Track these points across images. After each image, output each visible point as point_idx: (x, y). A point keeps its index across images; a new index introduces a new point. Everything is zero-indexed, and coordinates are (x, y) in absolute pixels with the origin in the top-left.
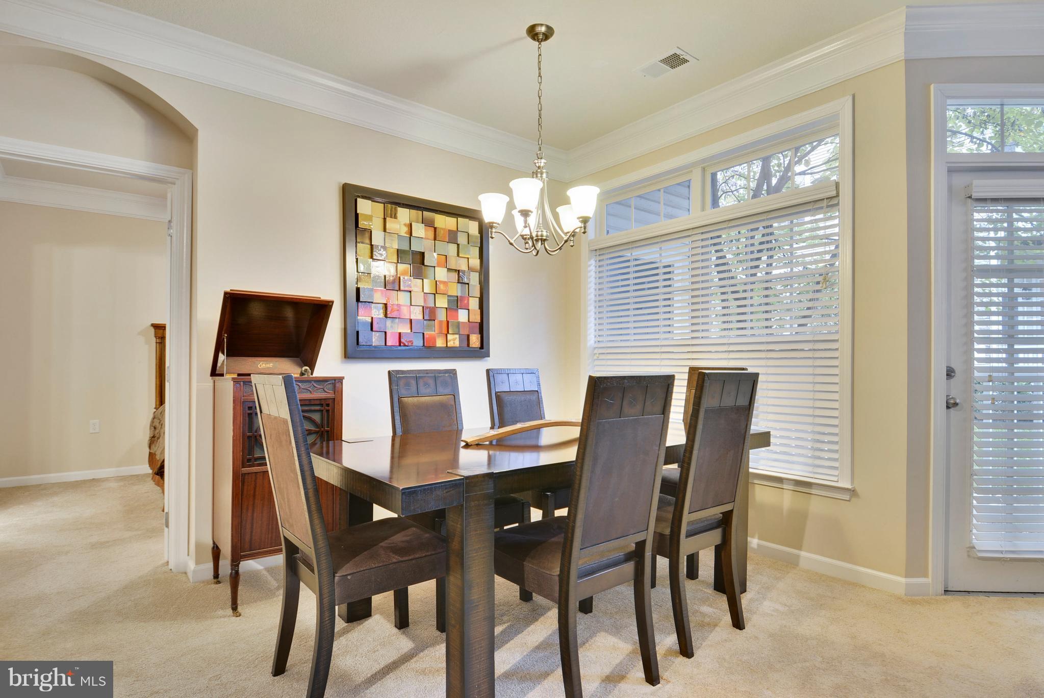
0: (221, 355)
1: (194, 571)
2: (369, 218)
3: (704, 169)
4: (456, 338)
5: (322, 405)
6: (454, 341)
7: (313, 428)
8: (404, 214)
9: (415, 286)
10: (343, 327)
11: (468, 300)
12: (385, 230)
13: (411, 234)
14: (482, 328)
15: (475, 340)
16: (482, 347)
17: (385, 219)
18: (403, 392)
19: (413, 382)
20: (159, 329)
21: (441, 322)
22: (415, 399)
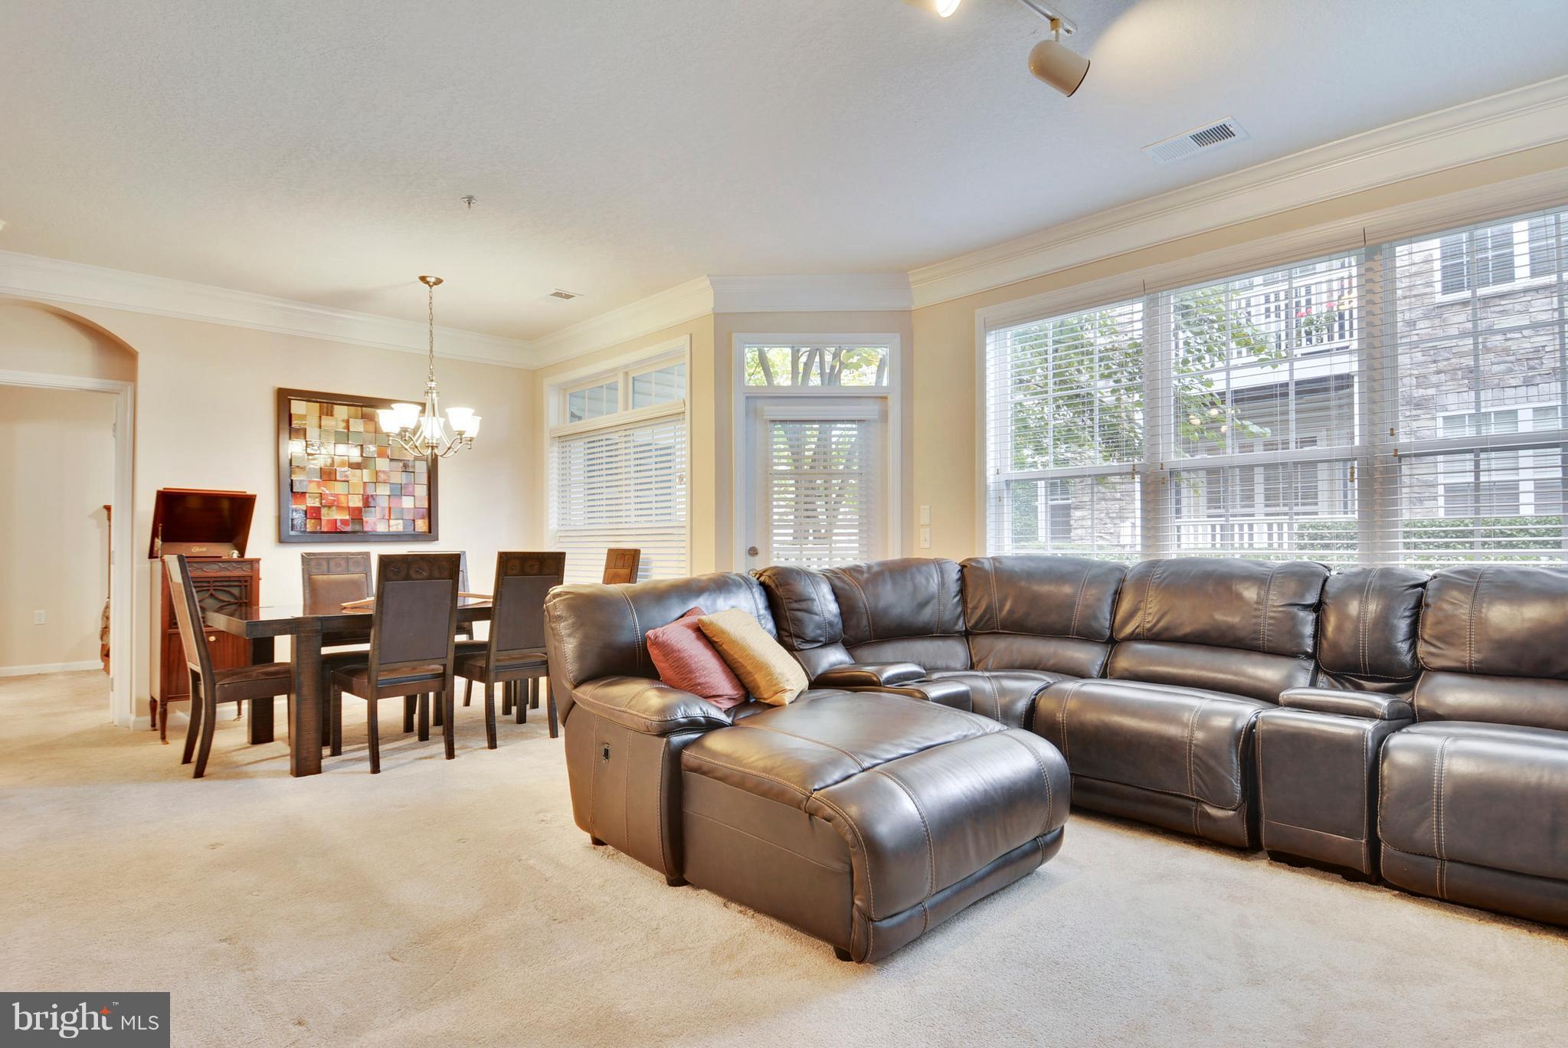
0: (156, 540)
1: (135, 723)
2: (303, 417)
3: (626, 374)
4: (399, 524)
5: (240, 581)
6: (397, 526)
7: (233, 600)
8: (341, 412)
9: (354, 476)
10: (277, 515)
11: (414, 488)
12: (320, 427)
13: (348, 429)
14: (431, 513)
15: (421, 526)
16: (430, 532)
17: (320, 417)
18: (314, 570)
19: (324, 563)
20: (108, 508)
21: (383, 508)
22: (325, 577)
